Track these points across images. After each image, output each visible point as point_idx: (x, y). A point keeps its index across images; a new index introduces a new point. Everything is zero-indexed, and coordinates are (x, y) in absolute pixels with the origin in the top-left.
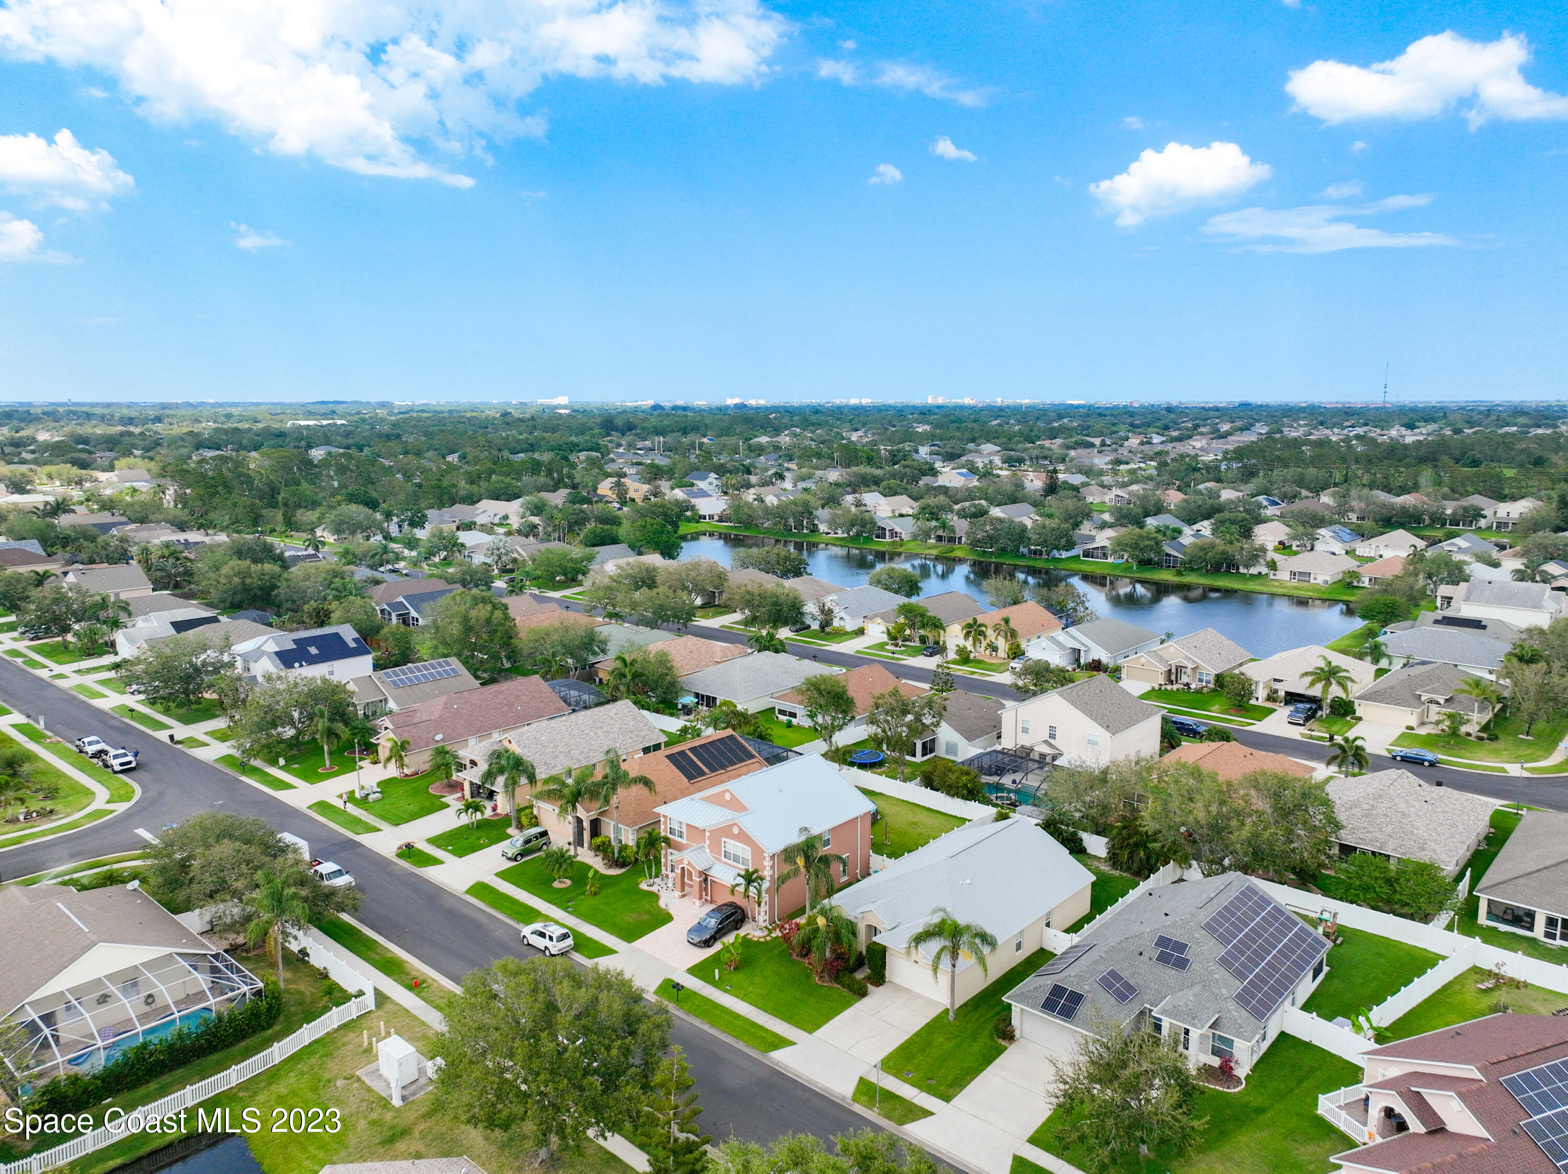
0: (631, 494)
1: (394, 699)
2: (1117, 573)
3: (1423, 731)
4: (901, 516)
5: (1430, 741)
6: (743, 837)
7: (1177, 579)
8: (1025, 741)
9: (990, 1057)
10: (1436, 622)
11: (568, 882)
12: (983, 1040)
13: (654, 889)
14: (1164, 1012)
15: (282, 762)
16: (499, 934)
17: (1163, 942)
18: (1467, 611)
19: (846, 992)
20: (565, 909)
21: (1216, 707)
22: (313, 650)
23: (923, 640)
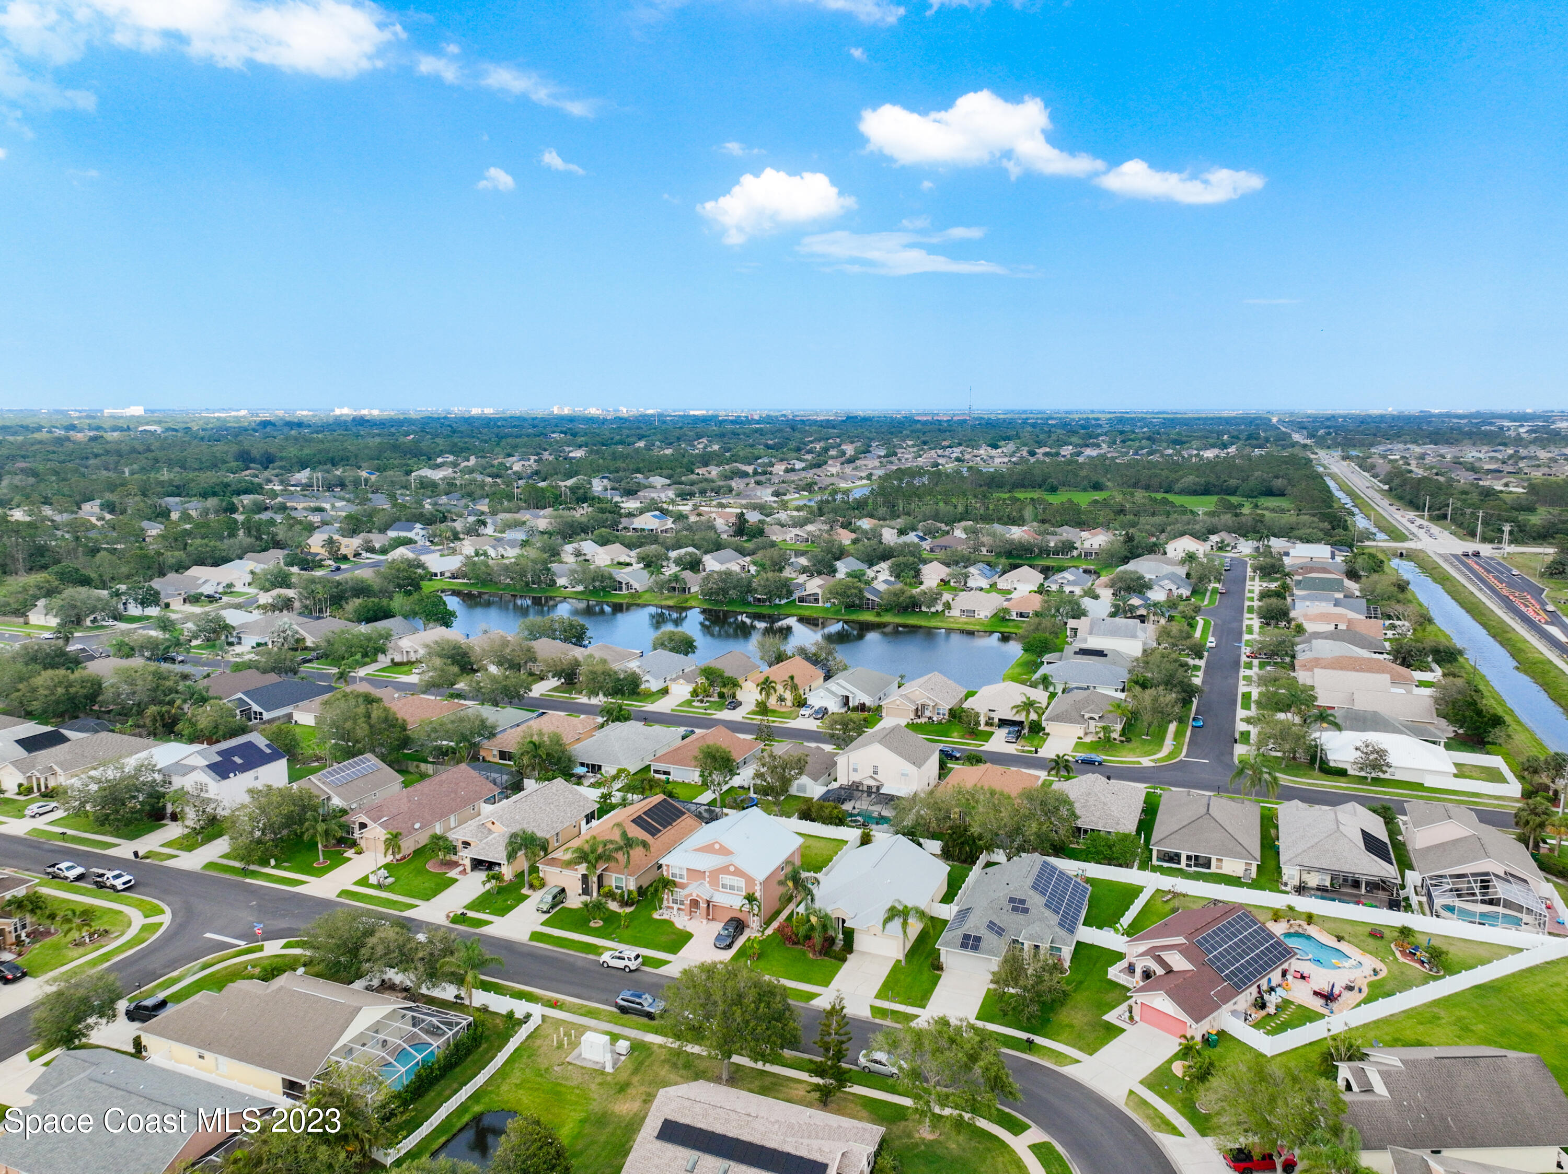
0: (343, 551)
1: (339, 795)
2: (830, 616)
3: (1088, 739)
4: (620, 563)
5: (1094, 746)
6: (738, 873)
7: (877, 619)
8: (856, 778)
9: (935, 981)
10: (1076, 653)
11: (601, 923)
12: (926, 975)
13: (665, 917)
14: (1025, 939)
15: (273, 862)
16: (580, 963)
17: (1012, 900)
18: (1093, 643)
19: (833, 961)
20: (613, 940)
21: (955, 734)
22: (238, 760)
23: (722, 696)
